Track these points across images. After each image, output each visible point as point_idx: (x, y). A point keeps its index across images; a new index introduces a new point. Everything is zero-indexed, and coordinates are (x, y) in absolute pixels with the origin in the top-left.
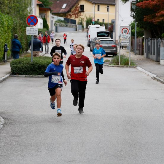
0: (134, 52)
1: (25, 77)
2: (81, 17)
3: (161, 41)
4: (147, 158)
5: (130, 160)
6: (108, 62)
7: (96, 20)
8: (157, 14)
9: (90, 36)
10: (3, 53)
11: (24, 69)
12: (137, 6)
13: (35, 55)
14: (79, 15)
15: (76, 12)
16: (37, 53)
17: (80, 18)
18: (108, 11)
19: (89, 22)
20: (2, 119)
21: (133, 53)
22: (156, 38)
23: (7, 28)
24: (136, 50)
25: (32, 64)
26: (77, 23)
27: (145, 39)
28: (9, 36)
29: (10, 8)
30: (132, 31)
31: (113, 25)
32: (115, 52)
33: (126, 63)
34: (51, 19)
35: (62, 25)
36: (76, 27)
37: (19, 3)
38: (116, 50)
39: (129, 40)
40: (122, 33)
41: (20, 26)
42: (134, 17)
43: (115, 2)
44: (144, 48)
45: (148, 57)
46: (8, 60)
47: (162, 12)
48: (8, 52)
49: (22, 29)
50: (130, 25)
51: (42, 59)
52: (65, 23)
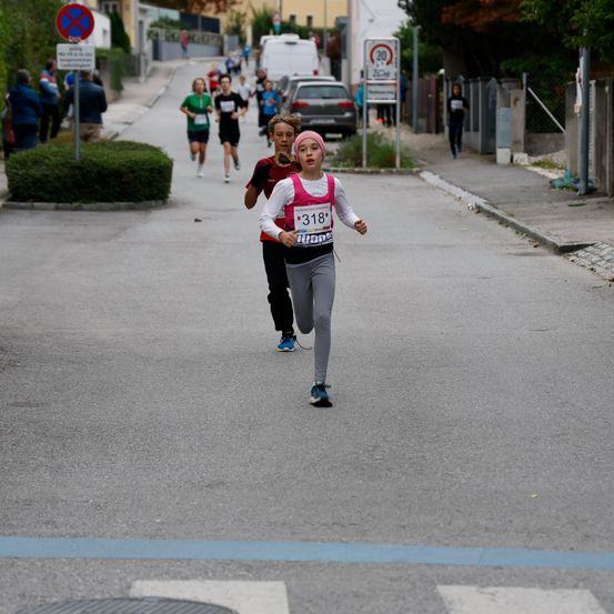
0: (411, 124)
1: (57, 209)
2: (236, 8)
3: (497, 86)
4: (458, 470)
6: (328, 159)
7: (286, 17)
11: (50, 182)
13: (86, 138)
14: (229, 1)
16: (90, 128)
17: (233, 11)
19: (263, 24)
21: (407, 127)
22: (480, 75)
24: (420, 116)
25: (79, 168)
26: (222, 31)
27: (447, 81)
30: (405, 53)
31: (343, 32)
32: (350, 124)
33: (386, 161)
34: (139, 17)
35: (173, 36)
36: (219, 43)
39: (395, 84)
40: (373, 61)
41: (34, 40)
42: (409, 10)
44: (442, 111)
49: (43, 49)
50: (396, 35)
51: (110, 148)
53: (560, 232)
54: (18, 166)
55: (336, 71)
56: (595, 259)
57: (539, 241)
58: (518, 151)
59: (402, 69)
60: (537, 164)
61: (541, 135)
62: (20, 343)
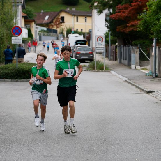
0: (109, 58)
1: (11, 81)
2: (62, 27)
3: (132, 48)
6: (85, 67)
7: (75, 30)
8: (128, 25)
9: (69, 44)
11: (10, 74)
12: (110, 18)
13: (20, 62)
14: (60, 25)
15: (57, 23)
16: (21, 59)
17: (61, 28)
18: (86, 21)
19: (69, 31)
21: (108, 59)
22: (127, 45)
24: (111, 56)
25: (18, 70)
26: (58, 33)
27: (118, 46)
30: (107, 39)
31: (91, 33)
32: (92, 58)
33: (101, 68)
34: (35, 29)
35: (45, 34)
36: (57, 36)
37: (6, 15)
38: (93, 57)
39: (104, 47)
40: (98, 41)
41: (6, 36)
42: (108, 27)
43: (91, 14)
44: (117, 55)
45: (120, 62)
47: (132, 22)
49: (9, 38)
50: (104, 34)
51: (26, 65)
52: (48, 32)
53: (148, 87)
54: (1, 70)
56: (157, 95)
57: (142, 90)
58: (137, 66)
60: (142, 69)
61: (144, 61)
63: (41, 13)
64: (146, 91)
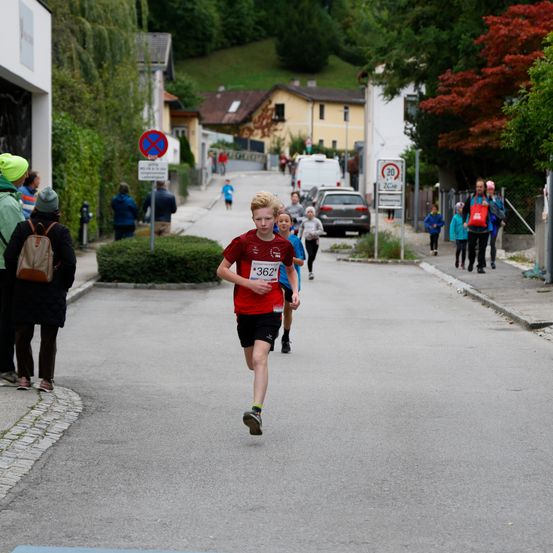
0: (413, 226)
1: (135, 288)
2: (277, 134)
5: (406, 507)
6: (347, 251)
7: (316, 142)
8: (471, 129)
9: (299, 183)
10: (77, 226)
11: (130, 267)
12: (421, 109)
13: (159, 233)
14: (272, 128)
15: (264, 123)
16: (163, 226)
17: (275, 136)
18: (346, 119)
19: (298, 147)
20: (76, 398)
21: (410, 227)
23: (88, 162)
24: (420, 219)
25: (154, 256)
26: (266, 151)
27: (442, 193)
28: (92, 183)
29: (96, 111)
30: (409, 170)
31: (360, 154)
32: (365, 224)
33: (392, 253)
34: (202, 140)
36: (264, 161)
37: (120, 100)
38: (368, 220)
39: (401, 195)
40: (384, 176)
41: (120, 158)
42: (413, 137)
43: (364, 98)
46: (91, 245)
47: (485, 123)
48: (91, 223)
49: (127, 165)
50: (402, 157)
51: (178, 241)
52: (236, 149)
53: (531, 313)
54: (107, 254)
55: (354, 184)
57: (514, 319)
59: (406, 182)
60: (512, 259)
61: (515, 236)
62: (106, 393)
63: (218, 92)
64: (526, 322)
